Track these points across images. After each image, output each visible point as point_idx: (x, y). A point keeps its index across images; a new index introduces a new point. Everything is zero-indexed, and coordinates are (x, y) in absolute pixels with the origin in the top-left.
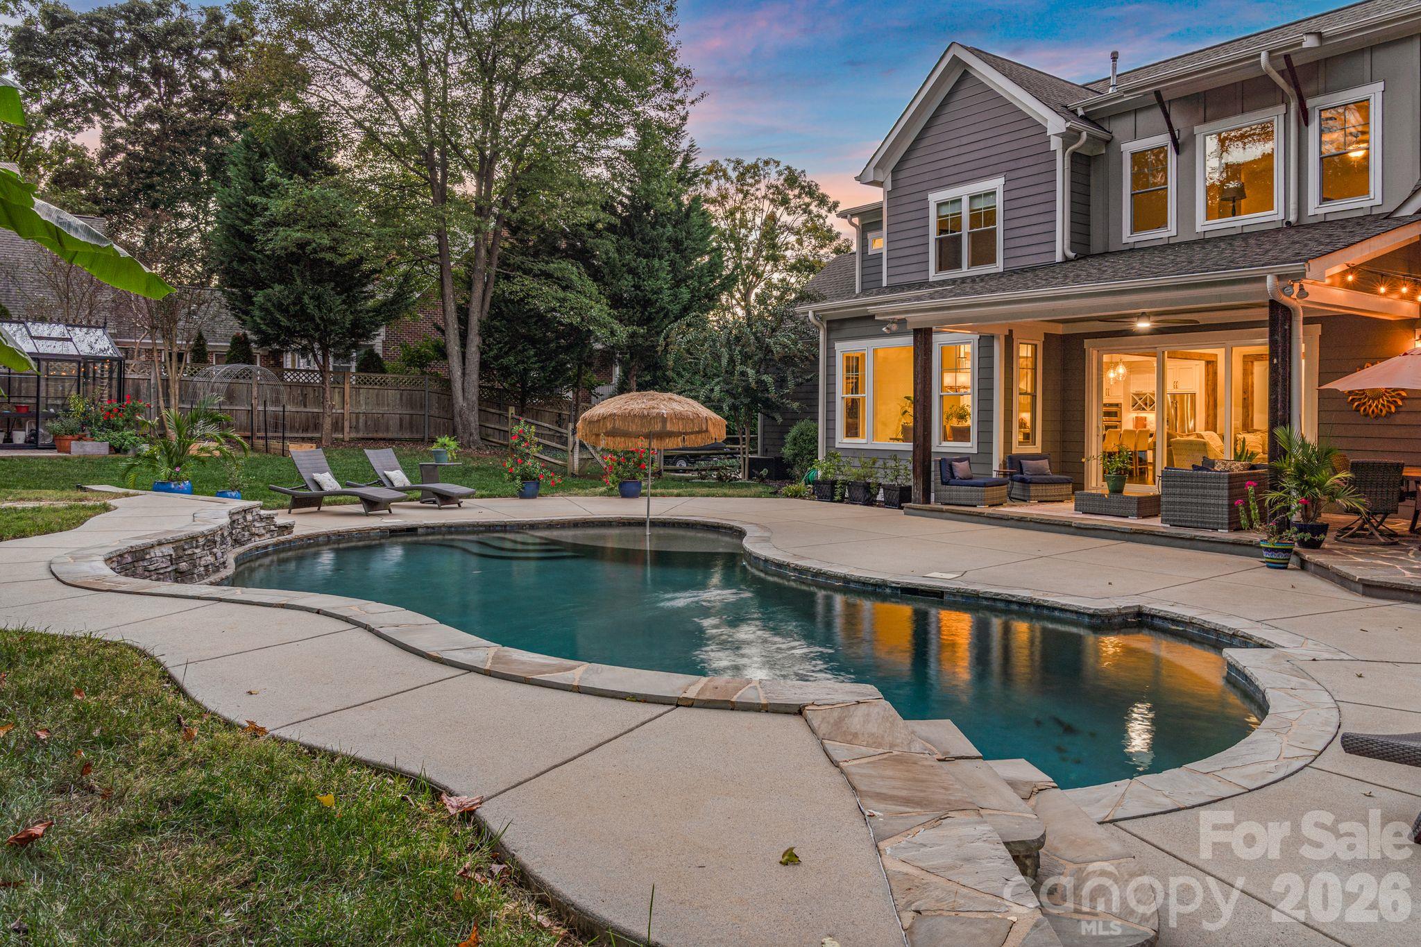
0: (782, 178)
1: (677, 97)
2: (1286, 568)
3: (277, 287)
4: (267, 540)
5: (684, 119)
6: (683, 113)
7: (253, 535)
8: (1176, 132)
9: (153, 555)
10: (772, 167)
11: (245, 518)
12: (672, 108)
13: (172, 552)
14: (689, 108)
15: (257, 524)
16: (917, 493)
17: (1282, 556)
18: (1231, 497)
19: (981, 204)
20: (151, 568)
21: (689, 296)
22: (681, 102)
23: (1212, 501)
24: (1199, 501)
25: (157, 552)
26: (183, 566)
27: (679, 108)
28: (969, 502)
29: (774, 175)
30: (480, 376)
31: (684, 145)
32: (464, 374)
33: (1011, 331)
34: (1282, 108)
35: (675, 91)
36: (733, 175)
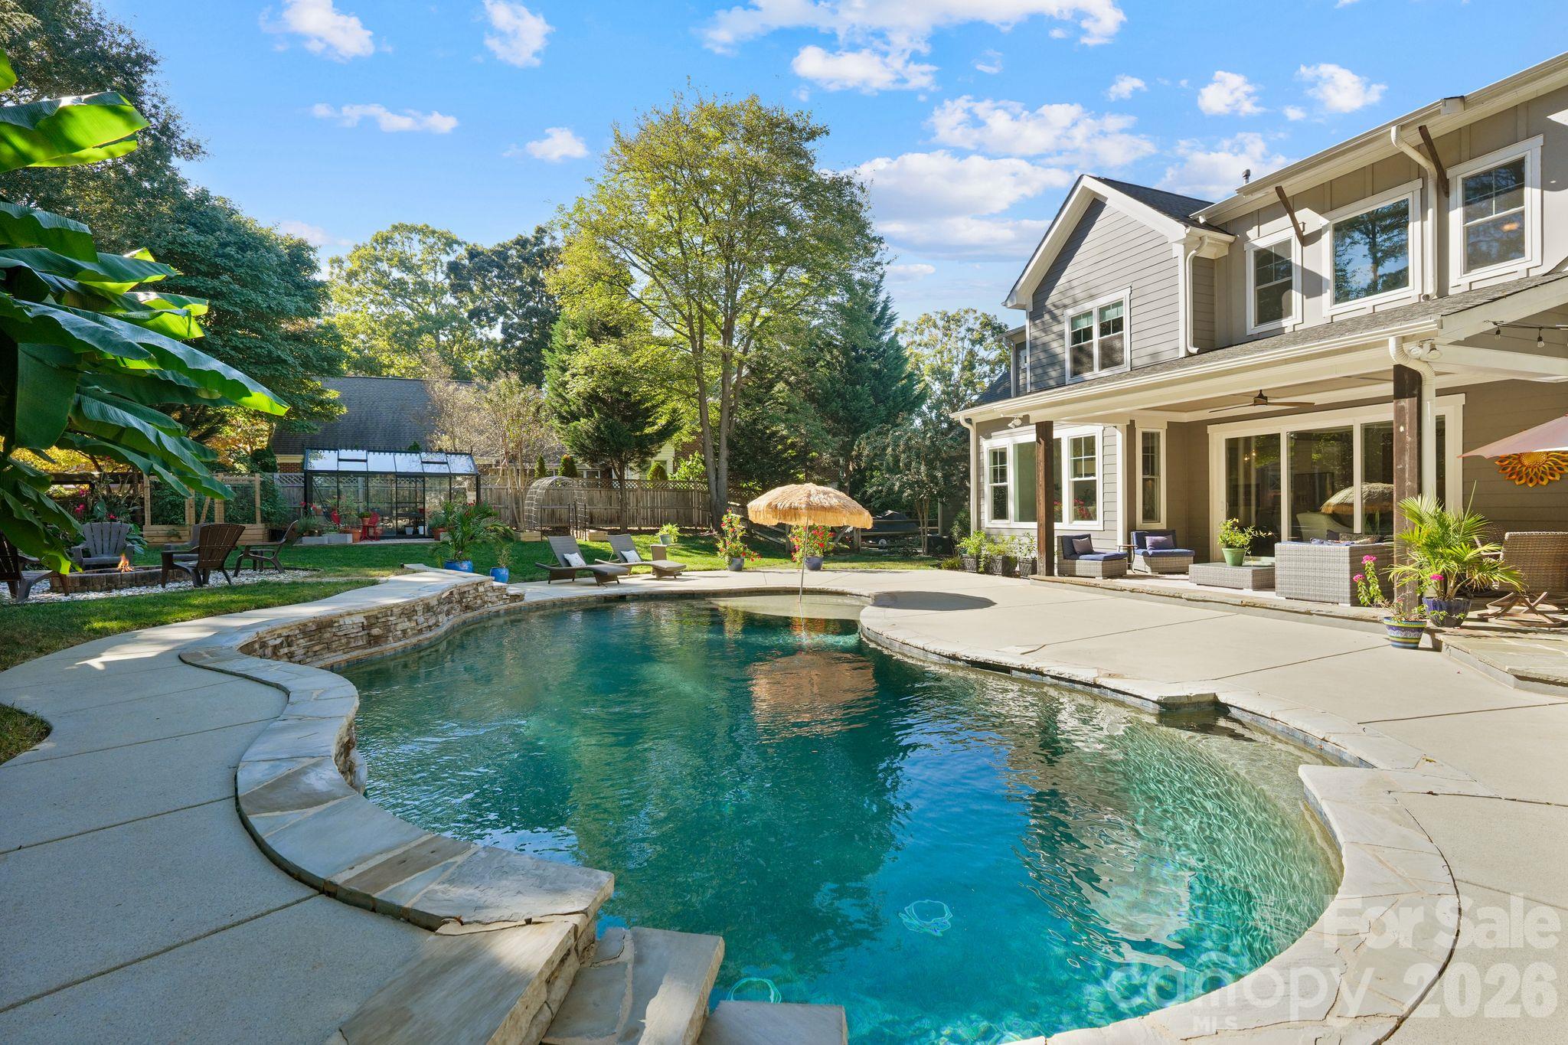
0: (978, 322)
1: (875, 260)
2: (1416, 648)
3: (583, 420)
4: (501, 606)
5: (882, 277)
6: (881, 272)
7: (485, 602)
8: (1301, 226)
9: (341, 623)
10: (971, 315)
11: (476, 590)
12: (873, 270)
13: (363, 620)
14: (886, 267)
15: (489, 594)
16: (1042, 566)
17: (1411, 635)
18: (1353, 572)
19: (1112, 315)
20: (339, 634)
21: (885, 413)
22: (879, 264)
23: (1332, 575)
24: (1317, 574)
25: (348, 620)
26: (375, 631)
27: (878, 268)
28: (1089, 574)
29: (971, 321)
30: (729, 479)
31: (882, 297)
32: (717, 478)
33: (1132, 422)
34: (1419, 183)
35: (874, 255)
36: (941, 323)
